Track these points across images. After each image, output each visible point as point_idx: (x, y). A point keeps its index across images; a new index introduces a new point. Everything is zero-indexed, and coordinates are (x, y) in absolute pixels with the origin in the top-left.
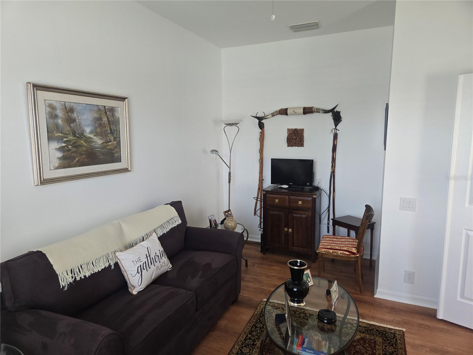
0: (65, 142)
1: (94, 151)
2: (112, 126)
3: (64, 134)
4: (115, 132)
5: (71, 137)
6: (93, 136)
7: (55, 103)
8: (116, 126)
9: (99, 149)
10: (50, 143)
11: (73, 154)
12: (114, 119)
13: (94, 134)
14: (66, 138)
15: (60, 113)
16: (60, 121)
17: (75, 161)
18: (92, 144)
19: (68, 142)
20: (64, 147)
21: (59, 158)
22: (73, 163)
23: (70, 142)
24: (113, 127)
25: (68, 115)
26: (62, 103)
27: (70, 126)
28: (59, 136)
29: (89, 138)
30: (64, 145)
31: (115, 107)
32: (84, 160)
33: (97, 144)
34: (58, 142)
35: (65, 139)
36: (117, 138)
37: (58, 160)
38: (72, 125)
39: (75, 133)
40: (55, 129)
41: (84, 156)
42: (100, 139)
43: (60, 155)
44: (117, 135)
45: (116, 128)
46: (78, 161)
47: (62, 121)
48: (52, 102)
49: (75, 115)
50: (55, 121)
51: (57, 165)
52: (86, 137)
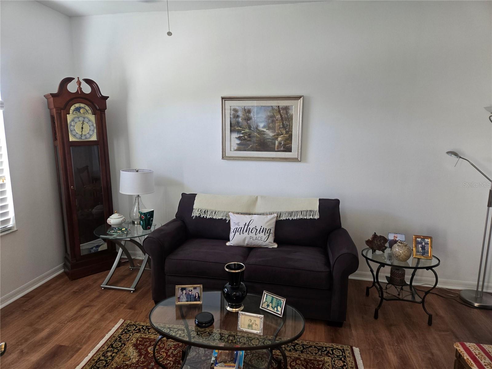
0: (242, 134)
1: (265, 141)
2: (284, 122)
3: (243, 128)
4: (288, 127)
5: (247, 130)
6: (265, 129)
7: (237, 108)
8: (289, 122)
9: (270, 140)
10: (232, 134)
11: (248, 142)
12: (288, 116)
13: (267, 128)
14: (244, 130)
15: (240, 113)
16: (240, 120)
17: (249, 147)
18: (264, 136)
19: (245, 134)
20: (242, 137)
21: (238, 144)
22: (247, 149)
23: (246, 134)
24: (286, 123)
25: (246, 115)
26: (242, 107)
27: (247, 122)
28: (239, 129)
29: (261, 131)
30: (242, 135)
31: (290, 106)
32: (257, 147)
33: (268, 136)
34: (238, 134)
35: (243, 132)
36: (289, 132)
37: (237, 145)
38: (248, 122)
39: (251, 127)
40: (236, 124)
41: (257, 144)
42: (272, 132)
43: (238, 142)
44: (289, 129)
45: (289, 123)
46: (251, 147)
47: (241, 119)
48: (235, 107)
49: (252, 115)
50: (237, 120)
51: (236, 148)
52: (259, 131)
